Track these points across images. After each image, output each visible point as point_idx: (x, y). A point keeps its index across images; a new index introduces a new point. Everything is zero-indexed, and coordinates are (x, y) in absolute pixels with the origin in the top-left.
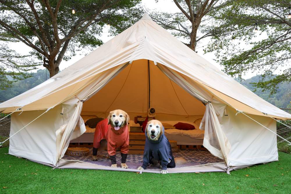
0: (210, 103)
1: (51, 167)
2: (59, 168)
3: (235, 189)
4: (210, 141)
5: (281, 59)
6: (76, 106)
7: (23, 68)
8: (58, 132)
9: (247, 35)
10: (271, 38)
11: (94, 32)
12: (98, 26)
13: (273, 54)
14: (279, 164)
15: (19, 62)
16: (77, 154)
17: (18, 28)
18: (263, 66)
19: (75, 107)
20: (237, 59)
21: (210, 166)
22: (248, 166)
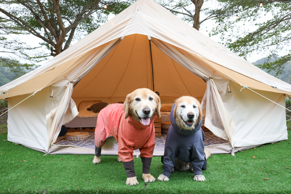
0: (212, 79)
1: (44, 153)
2: (52, 154)
3: (240, 174)
4: (213, 121)
5: (287, 39)
6: (66, 87)
7: (35, 59)
8: (48, 116)
9: (251, 16)
10: (276, 18)
11: (99, 21)
12: (103, 15)
13: (278, 34)
14: (289, 143)
15: (31, 53)
16: (76, 139)
17: (27, 20)
18: (268, 46)
19: (66, 89)
20: (242, 41)
21: (213, 148)
22: (255, 146)
